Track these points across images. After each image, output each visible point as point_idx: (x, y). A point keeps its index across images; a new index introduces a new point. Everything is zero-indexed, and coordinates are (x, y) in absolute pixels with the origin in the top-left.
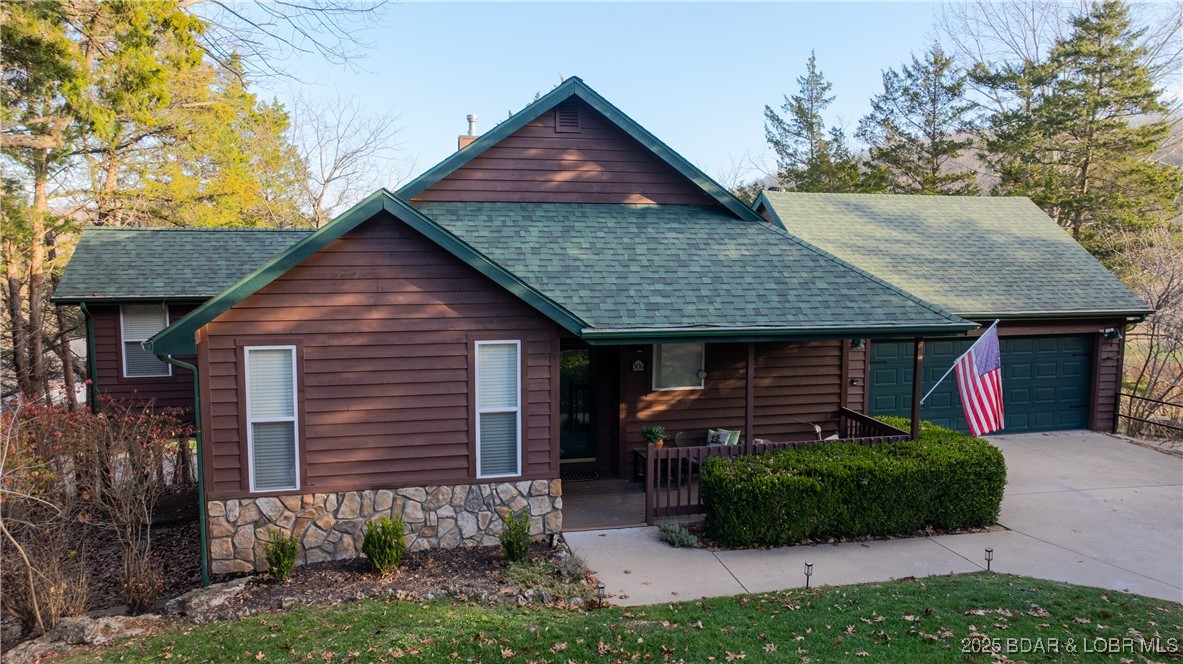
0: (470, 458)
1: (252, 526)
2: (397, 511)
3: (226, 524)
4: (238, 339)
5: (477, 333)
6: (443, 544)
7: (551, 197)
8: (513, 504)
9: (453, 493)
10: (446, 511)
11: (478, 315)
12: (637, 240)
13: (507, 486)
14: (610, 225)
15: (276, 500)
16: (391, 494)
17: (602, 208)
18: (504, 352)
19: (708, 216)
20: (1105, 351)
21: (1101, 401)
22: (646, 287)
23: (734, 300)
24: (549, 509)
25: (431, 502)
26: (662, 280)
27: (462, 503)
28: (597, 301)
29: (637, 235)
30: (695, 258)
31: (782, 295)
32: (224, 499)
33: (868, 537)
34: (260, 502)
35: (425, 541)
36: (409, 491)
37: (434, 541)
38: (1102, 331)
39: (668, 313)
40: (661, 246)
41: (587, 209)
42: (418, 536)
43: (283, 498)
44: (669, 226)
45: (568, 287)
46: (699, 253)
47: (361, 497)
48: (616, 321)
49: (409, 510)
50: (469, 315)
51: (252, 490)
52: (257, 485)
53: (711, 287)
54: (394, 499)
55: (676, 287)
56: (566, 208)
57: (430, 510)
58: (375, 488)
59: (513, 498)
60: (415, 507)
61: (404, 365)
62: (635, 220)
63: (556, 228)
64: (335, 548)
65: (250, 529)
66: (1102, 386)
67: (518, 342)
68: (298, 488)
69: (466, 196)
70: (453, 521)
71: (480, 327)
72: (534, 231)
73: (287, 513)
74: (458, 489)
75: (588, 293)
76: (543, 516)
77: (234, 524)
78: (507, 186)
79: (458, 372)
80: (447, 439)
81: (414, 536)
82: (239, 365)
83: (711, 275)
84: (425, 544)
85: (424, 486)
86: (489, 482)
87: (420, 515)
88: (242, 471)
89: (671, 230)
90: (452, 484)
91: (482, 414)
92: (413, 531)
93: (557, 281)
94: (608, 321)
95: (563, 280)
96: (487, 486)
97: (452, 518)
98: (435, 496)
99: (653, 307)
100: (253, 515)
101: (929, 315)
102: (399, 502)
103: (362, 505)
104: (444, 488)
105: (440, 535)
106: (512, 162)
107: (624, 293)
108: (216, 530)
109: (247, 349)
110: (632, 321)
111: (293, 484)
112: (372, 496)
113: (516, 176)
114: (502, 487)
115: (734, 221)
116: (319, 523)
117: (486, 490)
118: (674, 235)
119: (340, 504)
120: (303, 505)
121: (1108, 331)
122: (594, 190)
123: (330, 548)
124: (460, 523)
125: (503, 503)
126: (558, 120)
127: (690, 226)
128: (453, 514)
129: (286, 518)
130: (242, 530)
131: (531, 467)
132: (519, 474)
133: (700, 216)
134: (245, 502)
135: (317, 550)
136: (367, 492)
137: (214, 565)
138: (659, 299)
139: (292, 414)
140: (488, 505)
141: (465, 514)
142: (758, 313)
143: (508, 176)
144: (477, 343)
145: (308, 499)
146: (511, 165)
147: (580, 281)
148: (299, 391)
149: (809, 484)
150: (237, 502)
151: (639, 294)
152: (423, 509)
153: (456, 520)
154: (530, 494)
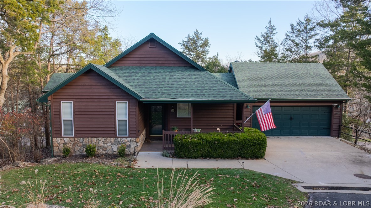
0: (115, 131)
1: (63, 145)
2: (97, 143)
3: (57, 144)
4: (59, 99)
5: (116, 99)
6: (108, 153)
7: (148, 65)
8: (126, 144)
9: (111, 140)
10: (109, 144)
11: (117, 95)
12: (167, 76)
13: (125, 139)
14: (162, 72)
15: (68, 139)
16: (96, 139)
17: (162, 68)
18: (124, 104)
19: (191, 69)
20: (335, 112)
21: (334, 127)
22: (164, 88)
23: (187, 92)
24: (136, 146)
25: (105, 142)
26: (169, 87)
27: (113, 142)
28: (149, 92)
29: (168, 75)
30: (181, 81)
31: (202, 91)
32: (57, 138)
33: (220, 158)
34: (64, 139)
35: (104, 151)
36: (100, 139)
37: (106, 151)
38: (333, 105)
39: (167, 95)
40: (173, 78)
41: (157, 68)
42: (102, 150)
43: (70, 138)
44: (178, 72)
45: (142, 88)
46: (183, 79)
47: (88, 139)
48: (151, 97)
49: (100, 143)
50: (114, 95)
51: (63, 136)
52: (64, 135)
53: (182, 89)
54: (96, 140)
55: (172, 88)
56: (152, 67)
57: (105, 144)
58: (92, 137)
59: (126, 142)
60: (101, 143)
61: (98, 107)
62: (169, 71)
63: (146, 73)
64: (82, 151)
65: (62, 145)
66: (334, 122)
67: (127, 102)
68: (73, 136)
69: (126, 65)
70: (111, 147)
71: (117, 98)
72: (140, 74)
73: (71, 142)
74: (112, 139)
75: (147, 90)
76: (134, 147)
77: (59, 143)
78: (136, 62)
79: (112, 109)
80: (110, 126)
81: (101, 150)
82: (60, 105)
83: (184, 85)
84: (104, 152)
85: (104, 138)
86: (120, 137)
87: (103, 145)
88: (61, 131)
89: (178, 73)
90: (111, 137)
91: (118, 120)
92: (101, 149)
93: (140, 87)
94: (149, 97)
95: (142, 86)
96: (120, 138)
97: (111, 146)
98: (106, 140)
99: (163, 94)
100: (63, 142)
101: (244, 97)
102: (97, 141)
103: (88, 141)
104: (109, 138)
105: (108, 150)
106: (138, 56)
107: (157, 90)
108: (55, 145)
109: (62, 102)
110: (156, 97)
111: (72, 135)
112: (91, 139)
113: (139, 59)
114: (123, 139)
115: (198, 71)
116: (78, 145)
117: (119, 139)
118: (179, 75)
119: (83, 140)
120: (75, 140)
121: (335, 105)
122: (160, 63)
123: (81, 151)
124: (113, 147)
125: (123, 143)
126: (150, 44)
127: (184, 72)
128: (111, 145)
129: (71, 143)
130: (60, 145)
131: (131, 134)
132: (128, 136)
133: (189, 69)
134: (61, 139)
135: (78, 152)
136: (90, 138)
137: (54, 153)
138: (166, 92)
139: (72, 118)
140: (120, 143)
141: (114, 145)
142: (192, 96)
143: (137, 59)
144: (117, 102)
145: (76, 139)
146: (137, 56)
147: (146, 87)
148: (74, 112)
149: (199, 142)
150: (59, 138)
151: (161, 90)
152: (103, 143)
153: (112, 147)
154: (131, 142)
